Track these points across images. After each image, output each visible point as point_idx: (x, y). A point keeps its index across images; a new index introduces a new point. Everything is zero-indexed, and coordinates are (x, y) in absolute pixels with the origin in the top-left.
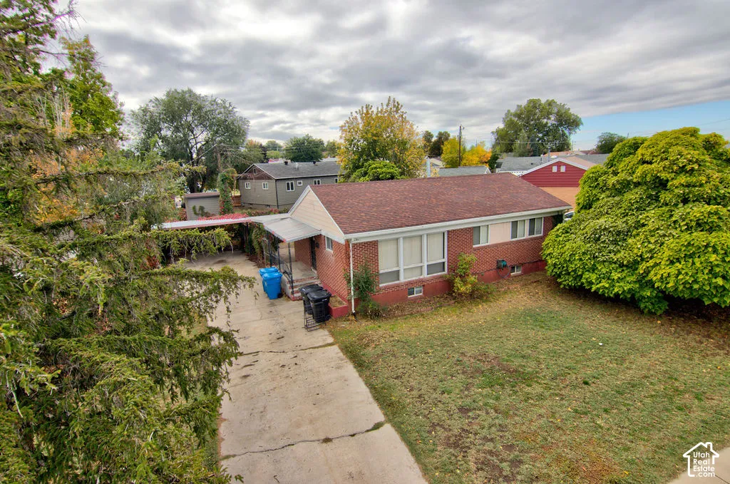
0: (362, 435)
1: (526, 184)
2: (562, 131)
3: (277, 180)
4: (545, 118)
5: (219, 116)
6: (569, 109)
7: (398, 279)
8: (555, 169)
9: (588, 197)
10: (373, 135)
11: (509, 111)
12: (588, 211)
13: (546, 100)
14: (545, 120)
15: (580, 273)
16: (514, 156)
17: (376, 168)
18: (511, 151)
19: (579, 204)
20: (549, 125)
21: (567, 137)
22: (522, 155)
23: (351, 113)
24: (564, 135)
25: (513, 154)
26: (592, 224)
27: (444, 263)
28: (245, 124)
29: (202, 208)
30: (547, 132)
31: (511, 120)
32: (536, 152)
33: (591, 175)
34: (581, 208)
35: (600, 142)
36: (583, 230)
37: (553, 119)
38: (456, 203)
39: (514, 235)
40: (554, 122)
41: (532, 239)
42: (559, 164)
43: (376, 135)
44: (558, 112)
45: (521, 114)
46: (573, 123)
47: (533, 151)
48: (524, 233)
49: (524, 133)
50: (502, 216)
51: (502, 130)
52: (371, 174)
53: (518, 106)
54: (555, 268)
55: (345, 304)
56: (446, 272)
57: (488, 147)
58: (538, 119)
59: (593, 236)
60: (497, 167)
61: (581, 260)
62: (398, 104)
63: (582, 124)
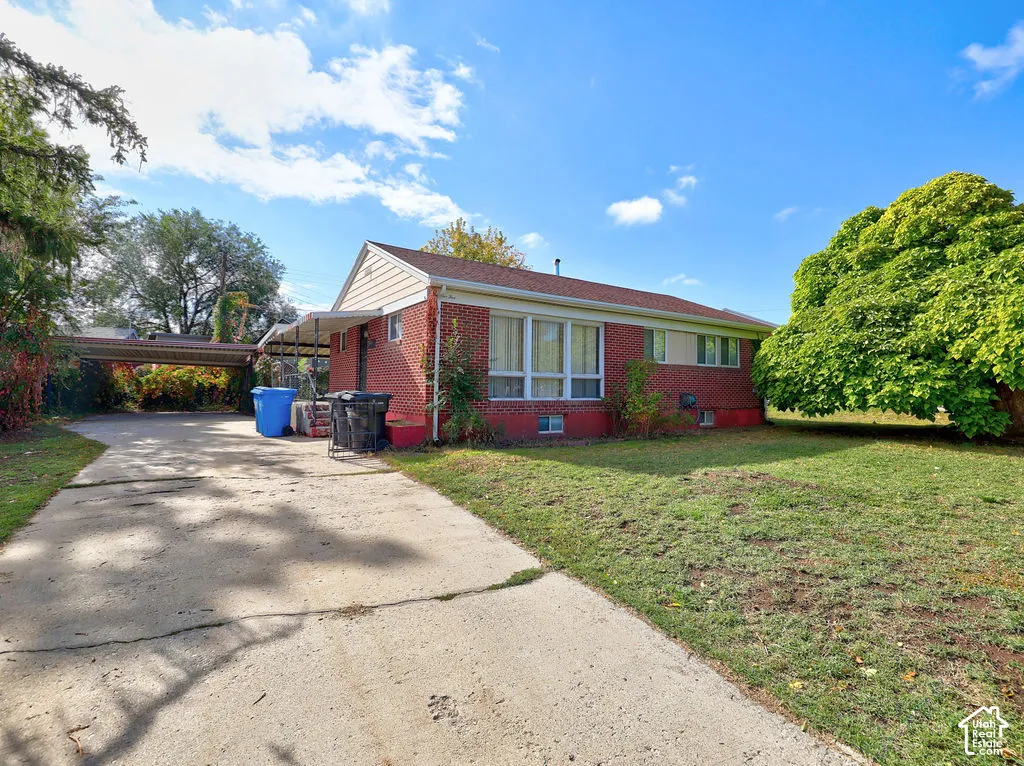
0: (477, 597)
7: (522, 396)
15: (840, 380)
27: (598, 381)
39: (701, 358)
48: (715, 359)
54: (788, 385)
55: (421, 422)
61: (839, 357)
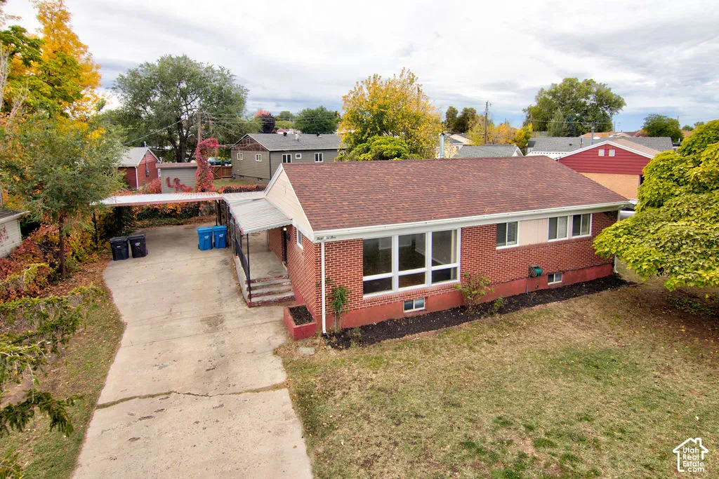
1: (566, 171)
2: (603, 111)
3: (271, 152)
4: (583, 97)
5: (214, 84)
6: (610, 89)
7: (391, 289)
8: (601, 153)
9: (656, 190)
10: (380, 107)
11: (542, 89)
12: (657, 210)
13: (583, 80)
14: (583, 100)
16: (549, 135)
17: (380, 144)
18: (545, 129)
19: (643, 198)
20: (588, 104)
21: (608, 117)
22: (557, 135)
23: (357, 83)
24: (604, 115)
25: (547, 132)
26: (667, 228)
28: (243, 93)
29: (177, 181)
30: (586, 112)
31: (545, 97)
32: (574, 132)
33: (662, 163)
34: (647, 205)
35: (647, 123)
36: (653, 234)
37: (591, 98)
38: (475, 192)
39: (553, 234)
40: (593, 102)
41: (577, 240)
42: (607, 148)
43: (384, 107)
44: (598, 91)
45: (556, 92)
46: (616, 104)
47: (570, 131)
48: (566, 233)
49: (559, 112)
50: (536, 211)
51: (535, 108)
52: (373, 150)
53: (553, 84)
55: (313, 321)
56: (458, 280)
57: (518, 126)
58: (576, 98)
59: (669, 244)
60: (529, 146)
62: (414, 76)
63: (625, 104)
